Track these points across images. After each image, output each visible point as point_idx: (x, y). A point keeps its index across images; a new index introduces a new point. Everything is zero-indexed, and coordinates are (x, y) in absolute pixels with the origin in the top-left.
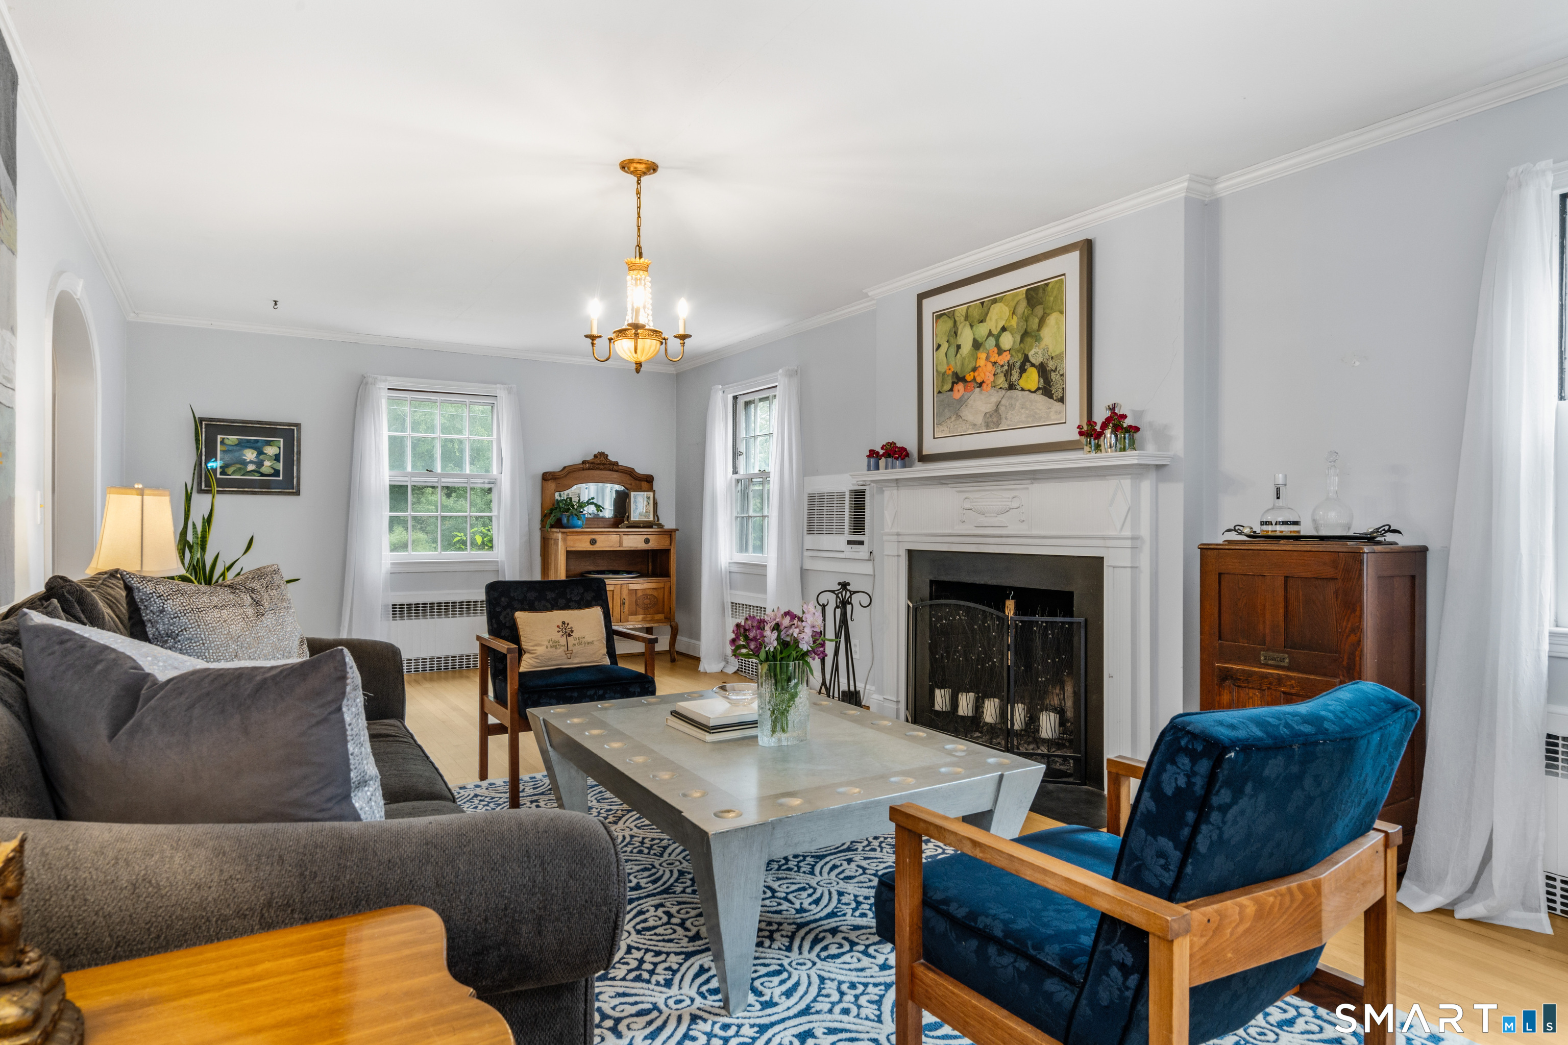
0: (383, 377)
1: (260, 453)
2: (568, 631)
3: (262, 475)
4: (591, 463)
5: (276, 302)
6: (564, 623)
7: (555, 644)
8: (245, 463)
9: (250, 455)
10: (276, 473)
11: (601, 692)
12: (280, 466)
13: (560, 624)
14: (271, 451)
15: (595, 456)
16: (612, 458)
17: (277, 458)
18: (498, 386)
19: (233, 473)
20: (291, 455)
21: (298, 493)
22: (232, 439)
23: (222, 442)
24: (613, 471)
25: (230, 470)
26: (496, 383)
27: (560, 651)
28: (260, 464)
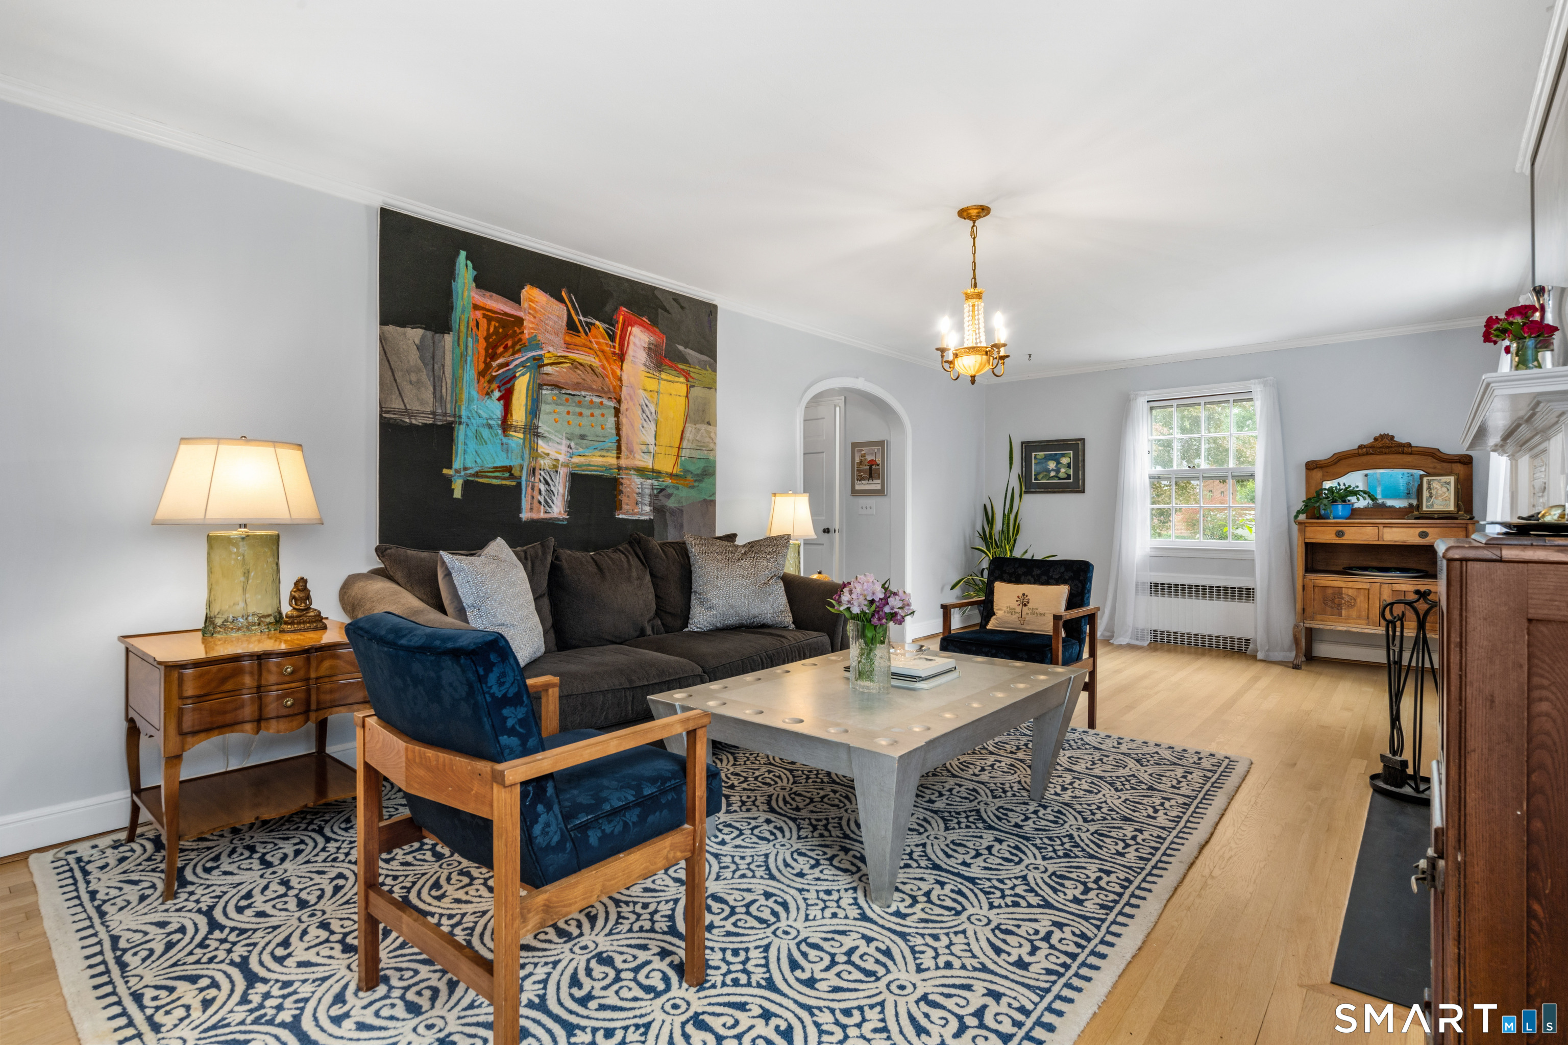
0: (1143, 393)
1: (1058, 463)
2: (1025, 601)
3: (1060, 479)
4: (1371, 446)
5: (1030, 355)
6: (1024, 595)
7: (1012, 611)
8: (1049, 471)
9: (1052, 465)
10: (1069, 477)
11: (994, 651)
12: (1071, 472)
13: (1021, 595)
14: (1065, 461)
15: (1376, 439)
16: (1401, 438)
17: (1069, 466)
18: (1253, 381)
19: (1042, 479)
20: (1079, 464)
21: (1083, 491)
22: (1041, 454)
23: (1035, 458)
24: (1403, 453)
25: (1040, 477)
26: (1249, 379)
27: (1015, 617)
28: (1058, 471)
